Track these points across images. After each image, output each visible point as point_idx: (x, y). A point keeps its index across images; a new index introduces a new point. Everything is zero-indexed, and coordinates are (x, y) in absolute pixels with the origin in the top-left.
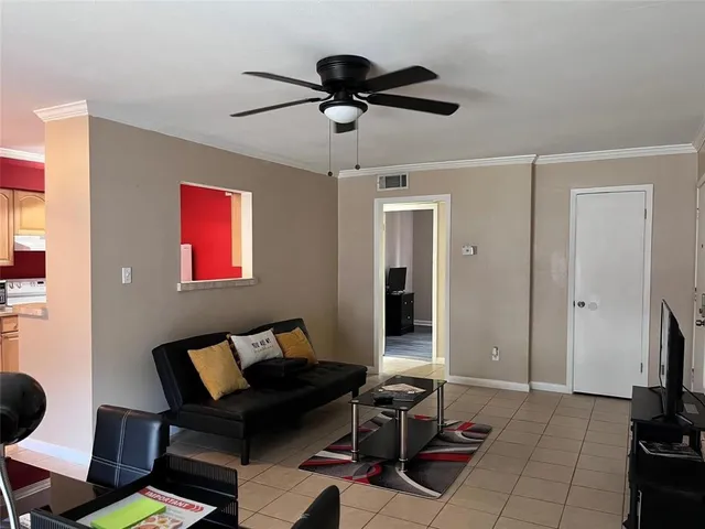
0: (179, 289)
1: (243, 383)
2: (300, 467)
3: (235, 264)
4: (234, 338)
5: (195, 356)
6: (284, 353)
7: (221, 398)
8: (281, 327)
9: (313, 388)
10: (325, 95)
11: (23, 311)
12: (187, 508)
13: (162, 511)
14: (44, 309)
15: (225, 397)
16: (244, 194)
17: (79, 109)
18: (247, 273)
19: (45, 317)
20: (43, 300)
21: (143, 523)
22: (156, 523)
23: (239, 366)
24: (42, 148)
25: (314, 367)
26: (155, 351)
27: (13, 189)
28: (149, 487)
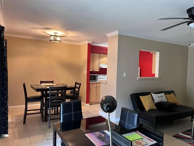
0: (138, 79)
1: (155, 108)
2: (173, 136)
3: (153, 73)
4: (152, 94)
5: (142, 98)
6: (168, 100)
7: (148, 111)
8: (167, 93)
9: (177, 113)
10: (189, 20)
11: (102, 82)
12: (148, 140)
13: (142, 139)
14: (106, 82)
15: (150, 110)
16: (157, 52)
17: (116, 33)
18: (157, 76)
19: (106, 84)
20: (106, 80)
21: (137, 140)
22: (141, 141)
23: (154, 102)
24: (107, 44)
25: (178, 106)
26: (131, 95)
27: (100, 53)
28: (137, 131)
